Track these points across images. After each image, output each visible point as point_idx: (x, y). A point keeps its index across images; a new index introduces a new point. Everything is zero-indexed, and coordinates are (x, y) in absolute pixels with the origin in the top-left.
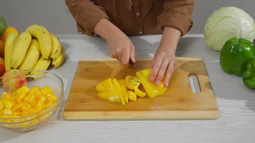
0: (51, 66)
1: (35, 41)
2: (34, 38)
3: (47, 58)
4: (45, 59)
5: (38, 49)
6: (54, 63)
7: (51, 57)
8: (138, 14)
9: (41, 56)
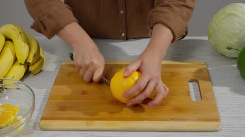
0: (27, 73)
1: (9, 43)
2: (8, 39)
3: (23, 62)
4: (21, 64)
5: (12, 53)
6: (32, 69)
7: (28, 62)
8: (122, 12)
9: (16, 60)
